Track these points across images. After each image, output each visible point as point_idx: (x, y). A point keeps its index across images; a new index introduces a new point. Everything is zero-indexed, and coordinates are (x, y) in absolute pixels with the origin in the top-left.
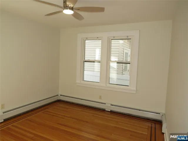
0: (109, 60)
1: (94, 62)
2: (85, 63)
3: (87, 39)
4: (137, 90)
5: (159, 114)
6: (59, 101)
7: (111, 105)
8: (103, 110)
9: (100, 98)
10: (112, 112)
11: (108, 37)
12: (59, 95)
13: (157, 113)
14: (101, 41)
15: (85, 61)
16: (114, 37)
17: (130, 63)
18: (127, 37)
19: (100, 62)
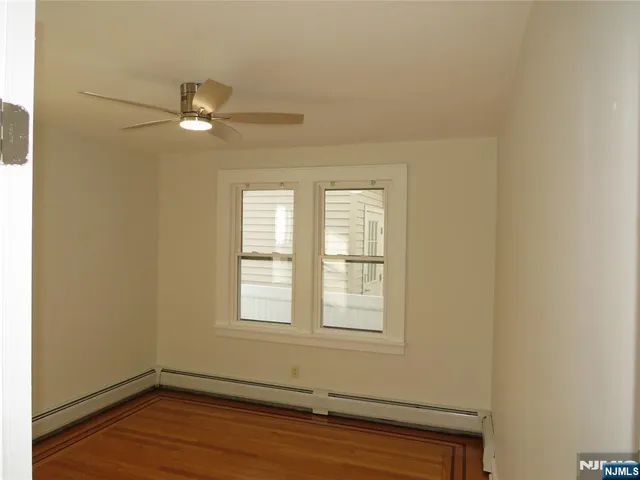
0: (319, 254)
1: (269, 258)
2: (243, 261)
3: (248, 187)
4: (406, 344)
5: (475, 414)
6: (158, 390)
7: (331, 395)
8: (306, 414)
9: (295, 372)
10: (332, 417)
11: (315, 184)
12: (158, 371)
13: (469, 413)
14: (291, 193)
15: (244, 258)
16: (333, 183)
17: (383, 262)
18: (373, 182)
19: (290, 259)
